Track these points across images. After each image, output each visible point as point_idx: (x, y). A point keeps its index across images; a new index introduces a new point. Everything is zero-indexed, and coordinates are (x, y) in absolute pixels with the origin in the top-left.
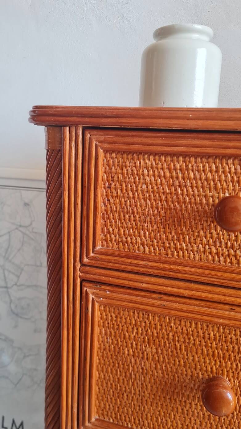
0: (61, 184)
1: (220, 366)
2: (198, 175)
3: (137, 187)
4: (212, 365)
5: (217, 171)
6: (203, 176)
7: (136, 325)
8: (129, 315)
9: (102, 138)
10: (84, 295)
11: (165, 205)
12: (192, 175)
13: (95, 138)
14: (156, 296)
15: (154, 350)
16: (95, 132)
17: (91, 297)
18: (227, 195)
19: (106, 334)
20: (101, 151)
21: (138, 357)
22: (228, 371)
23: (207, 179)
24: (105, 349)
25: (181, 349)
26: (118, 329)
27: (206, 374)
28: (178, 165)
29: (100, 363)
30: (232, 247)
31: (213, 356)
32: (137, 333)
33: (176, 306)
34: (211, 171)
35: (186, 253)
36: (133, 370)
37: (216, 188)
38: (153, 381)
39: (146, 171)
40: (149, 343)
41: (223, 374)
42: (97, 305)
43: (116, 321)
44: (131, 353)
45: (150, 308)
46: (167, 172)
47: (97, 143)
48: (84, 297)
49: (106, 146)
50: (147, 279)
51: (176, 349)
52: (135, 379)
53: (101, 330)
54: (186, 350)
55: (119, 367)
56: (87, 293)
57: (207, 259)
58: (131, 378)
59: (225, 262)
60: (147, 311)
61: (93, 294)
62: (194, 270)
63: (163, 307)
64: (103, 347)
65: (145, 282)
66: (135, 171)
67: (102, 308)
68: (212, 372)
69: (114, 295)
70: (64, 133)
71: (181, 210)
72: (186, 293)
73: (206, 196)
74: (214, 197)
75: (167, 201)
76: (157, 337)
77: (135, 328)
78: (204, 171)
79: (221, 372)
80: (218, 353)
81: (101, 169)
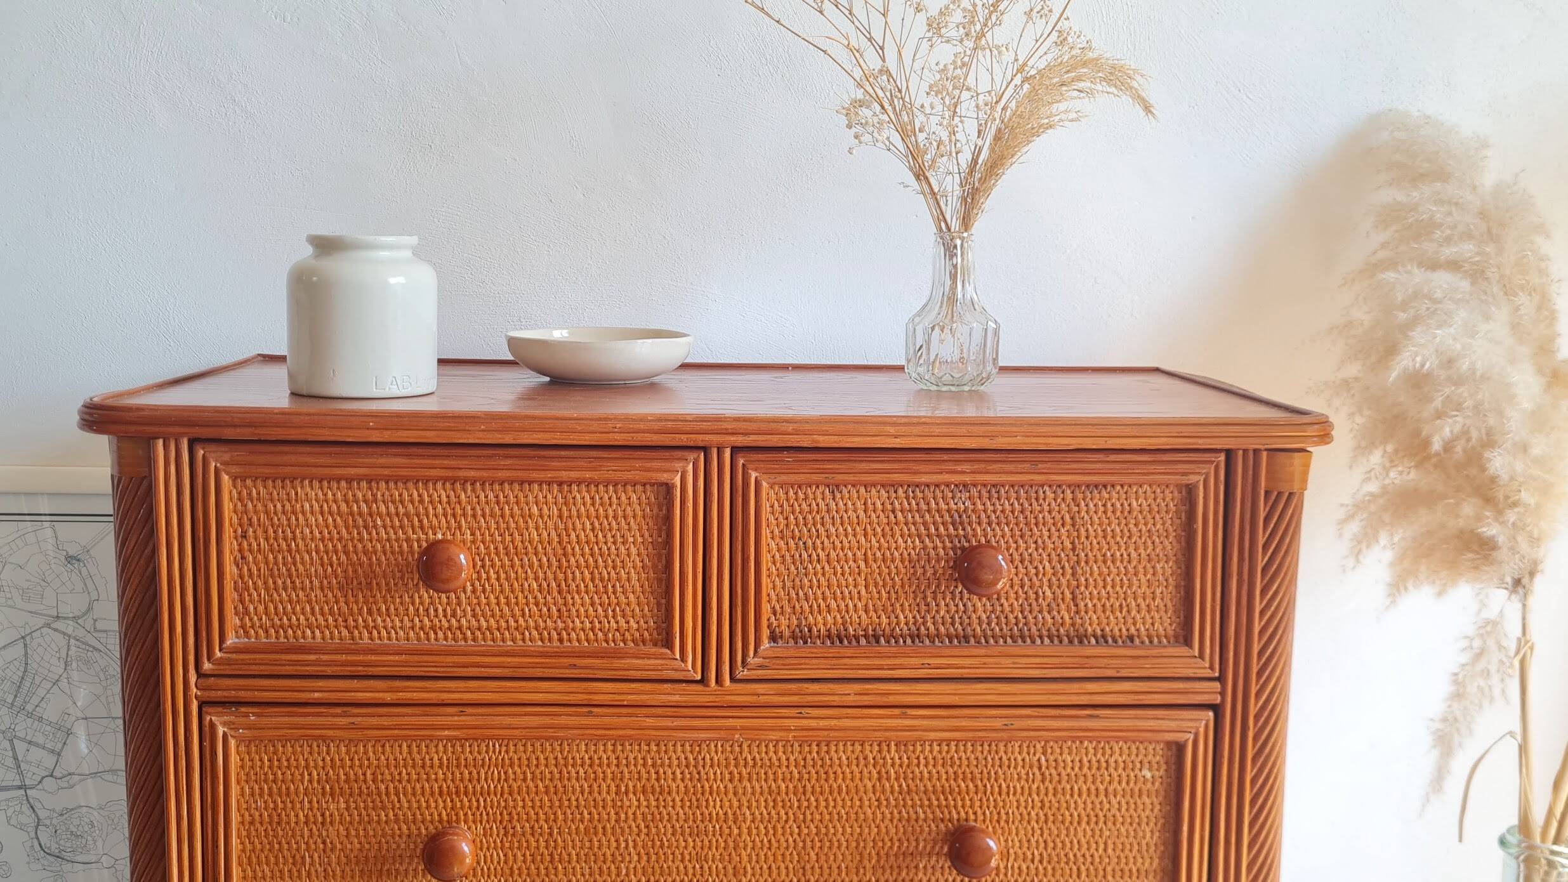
0: (152, 533)
1: (452, 808)
2: (392, 509)
3: (293, 532)
4: (439, 809)
5: (421, 501)
6: (401, 510)
7: (307, 767)
8: (294, 753)
9: (226, 457)
10: (207, 729)
11: (343, 558)
12: (383, 508)
13: (214, 459)
14: (339, 710)
15: (343, 805)
16: (212, 447)
17: (221, 730)
18: (440, 536)
19: (252, 795)
20: (225, 478)
21: (315, 823)
22: (466, 815)
23: (407, 514)
24: (252, 823)
25: (387, 794)
26: (274, 781)
27: (431, 827)
28: (360, 495)
29: (243, 851)
30: (454, 615)
31: (441, 794)
32: (310, 781)
33: (375, 721)
34: (412, 502)
35: (384, 633)
36: (308, 850)
37: (422, 528)
38: (344, 860)
39: (307, 506)
40: (332, 794)
41: (458, 821)
42: (232, 743)
43: (270, 767)
44: (302, 819)
45: (330, 733)
46: (344, 506)
47: (218, 465)
48: (207, 734)
49: (235, 469)
50: (321, 683)
51: (379, 794)
52: (312, 864)
53: (242, 788)
54: (397, 794)
55: (280, 850)
56: (212, 725)
57: (419, 639)
58: (304, 864)
59: (446, 639)
60: (324, 739)
61: (224, 724)
62: (397, 658)
63: (352, 727)
64: (247, 818)
65: (318, 691)
66: (288, 507)
67: (243, 748)
68: (440, 821)
69: (264, 720)
70: (155, 447)
71: (371, 565)
72: (388, 697)
73: (408, 540)
74: (420, 540)
75: (346, 553)
76: (347, 781)
77: (306, 773)
78: (402, 502)
79: (454, 818)
80: (448, 787)
81: (227, 506)
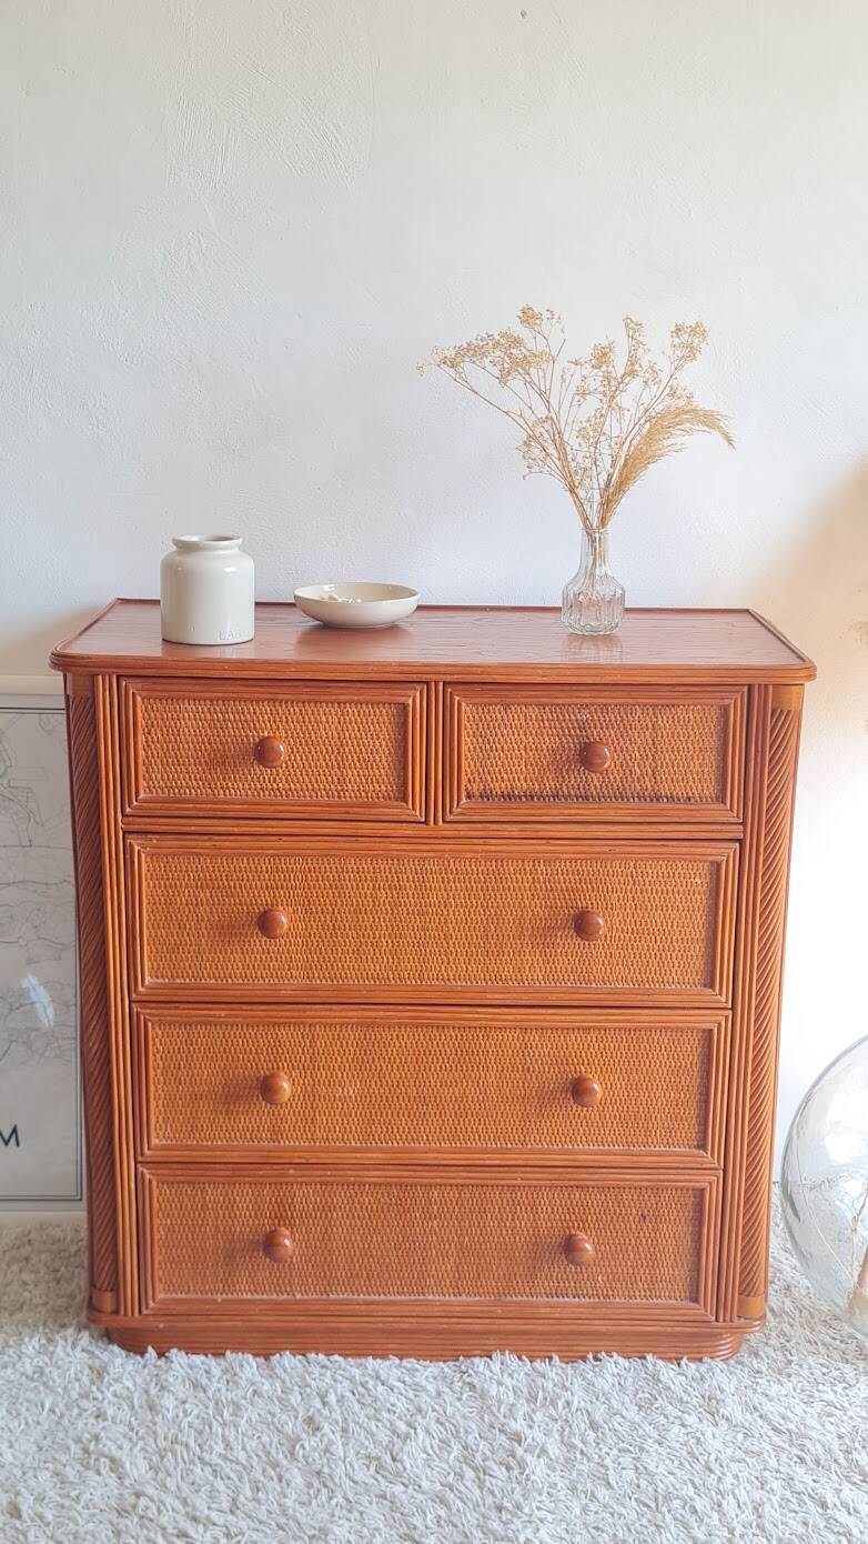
1: (274, 897)
2: (237, 717)
3: (178, 731)
4: (267, 897)
5: (255, 713)
6: (243, 718)
7: (187, 871)
8: (179, 863)
9: (139, 686)
10: (128, 848)
11: (208, 747)
12: (232, 717)
13: (132, 687)
14: (206, 837)
15: (208, 894)
16: (130, 680)
17: (137, 848)
18: (266, 734)
19: (155, 887)
20: (139, 698)
21: (192, 904)
22: (282, 901)
23: (246, 720)
24: (155, 904)
25: (235, 888)
26: (168, 879)
27: (262, 908)
28: (218, 709)
29: (150, 920)
30: (275, 782)
31: (267, 888)
32: (189, 880)
33: (227, 844)
34: (249, 713)
35: (232, 791)
36: (188, 920)
37: (255, 729)
38: (209, 927)
39: (186, 715)
40: (202, 888)
41: (277, 905)
42: (143, 855)
43: (165, 871)
44: (184, 902)
45: (201, 851)
46: (208, 716)
47: (134, 691)
48: (128, 850)
49: (144, 693)
50: (196, 821)
51: (230, 888)
52: (190, 929)
53: (149, 883)
54: (241, 888)
55: (171, 920)
56: (132, 846)
57: (253, 796)
58: (185, 928)
59: (270, 795)
60: (197, 854)
61: (139, 845)
62: (241, 807)
63: (214, 848)
64: (152, 901)
65: (194, 826)
66: (175, 716)
67: (148, 859)
68: (267, 905)
69: (163, 843)
70: (98, 680)
71: (224, 751)
72: (236, 830)
73: (246, 736)
74: (254, 736)
75: (210, 744)
76: (211, 880)
77: (186, 875)
78: (243, 713)
79: (275, 903)
80: (271, 885)
81: (140, 717)
